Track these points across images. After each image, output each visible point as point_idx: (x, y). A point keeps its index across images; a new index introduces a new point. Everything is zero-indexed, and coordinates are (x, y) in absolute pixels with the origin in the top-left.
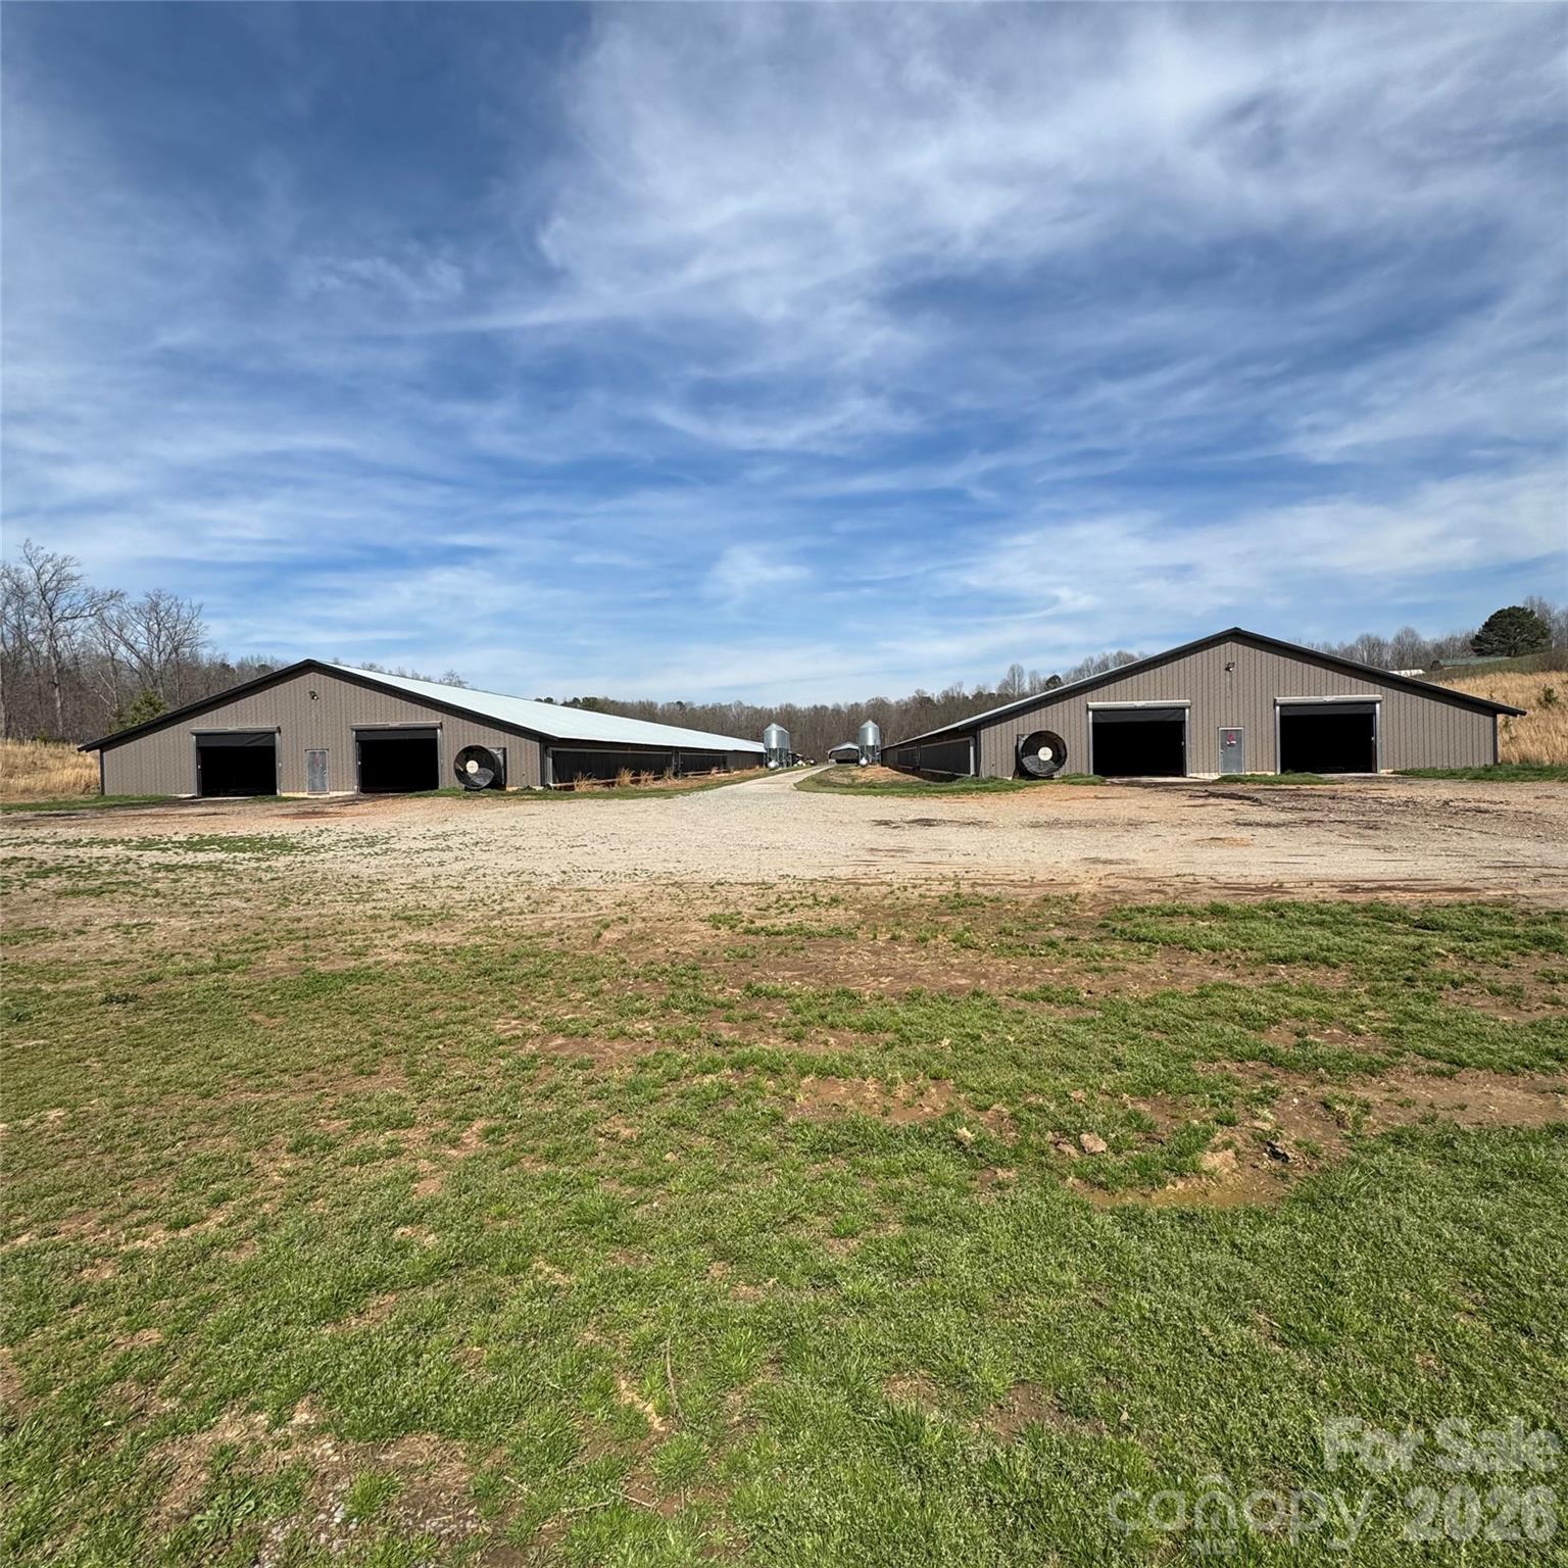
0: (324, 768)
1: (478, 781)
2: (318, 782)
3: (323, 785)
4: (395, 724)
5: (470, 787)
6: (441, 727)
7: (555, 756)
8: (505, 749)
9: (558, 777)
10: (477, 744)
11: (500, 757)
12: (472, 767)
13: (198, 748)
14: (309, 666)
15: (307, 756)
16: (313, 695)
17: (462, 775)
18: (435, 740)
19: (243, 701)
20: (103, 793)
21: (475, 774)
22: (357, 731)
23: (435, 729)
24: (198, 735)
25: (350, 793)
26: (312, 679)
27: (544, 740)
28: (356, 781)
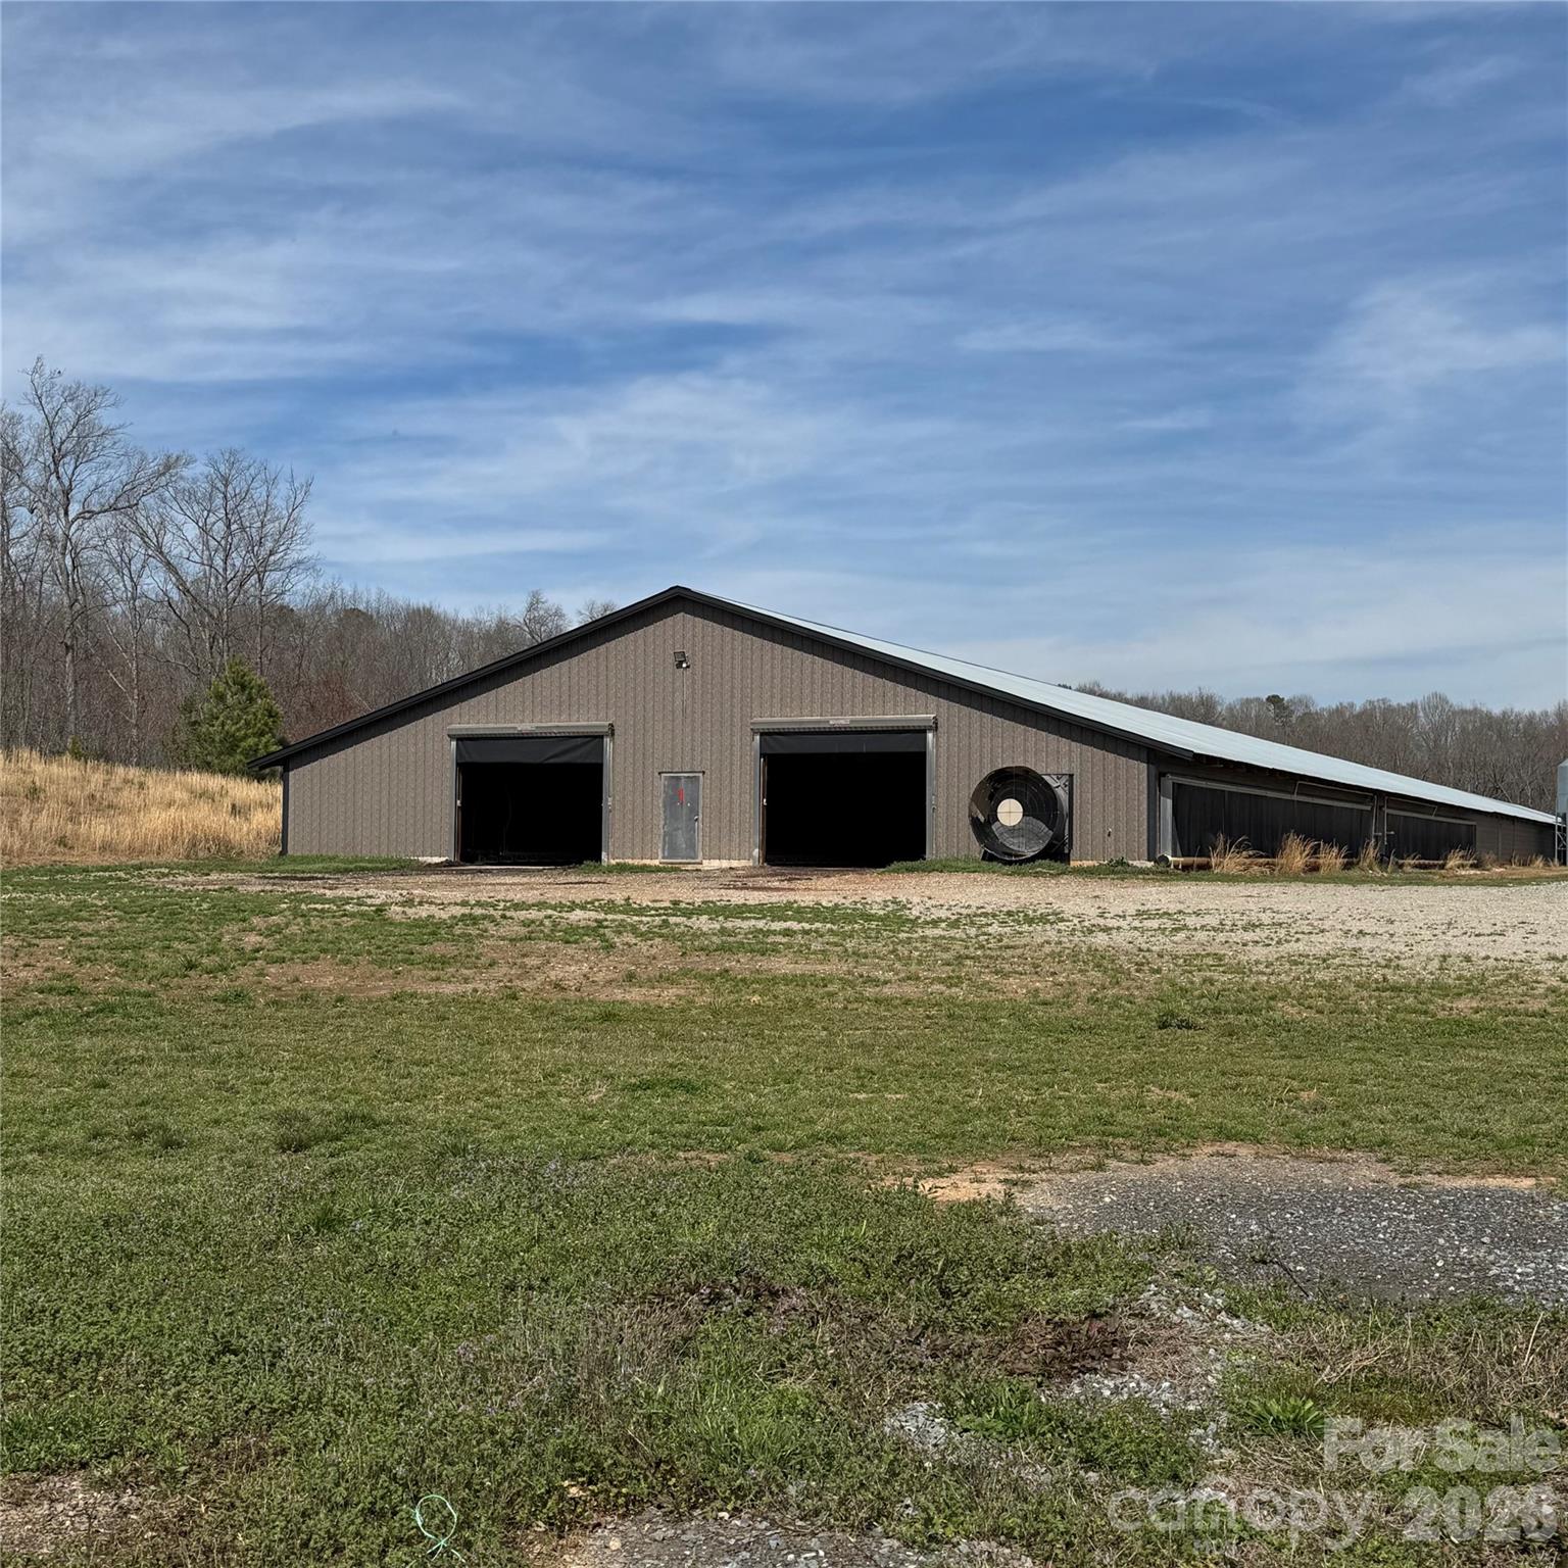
0: (694, 811)
1: (1014, 844)
2: (681, 840)
3: (692, 846)
4: (843, 721)
5: (997, 855)
6: (935, 728)
7: (1179, 793)
8: (1071, 776)
9: (1184, 845)
10: (1020, 763)
11: (1062, 794)
12: (1010, 812)
13: (458, 764)
14: (677, 601)
15: (661, 783)
16: (680, 661)
17: (984, 828)
18: (921, 757)
19: (545, 672)
20: (284, 852)
21: (1012, 830)
22: (762, 734)
23: (922, 731)
24: (462, 739)
25: (744, 863)
26: (681, 627)
27: (1160, 757)
28: (757, 838)
